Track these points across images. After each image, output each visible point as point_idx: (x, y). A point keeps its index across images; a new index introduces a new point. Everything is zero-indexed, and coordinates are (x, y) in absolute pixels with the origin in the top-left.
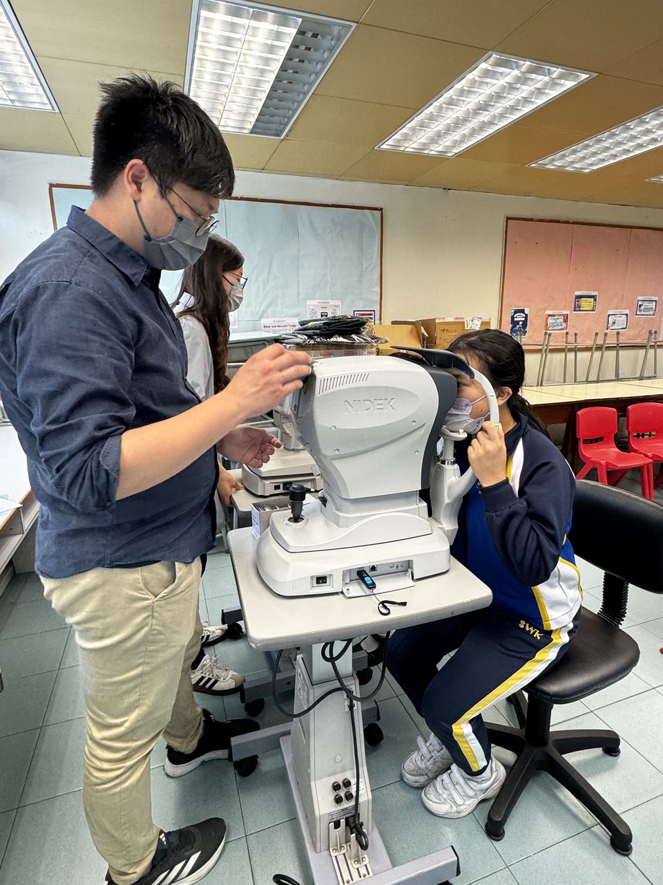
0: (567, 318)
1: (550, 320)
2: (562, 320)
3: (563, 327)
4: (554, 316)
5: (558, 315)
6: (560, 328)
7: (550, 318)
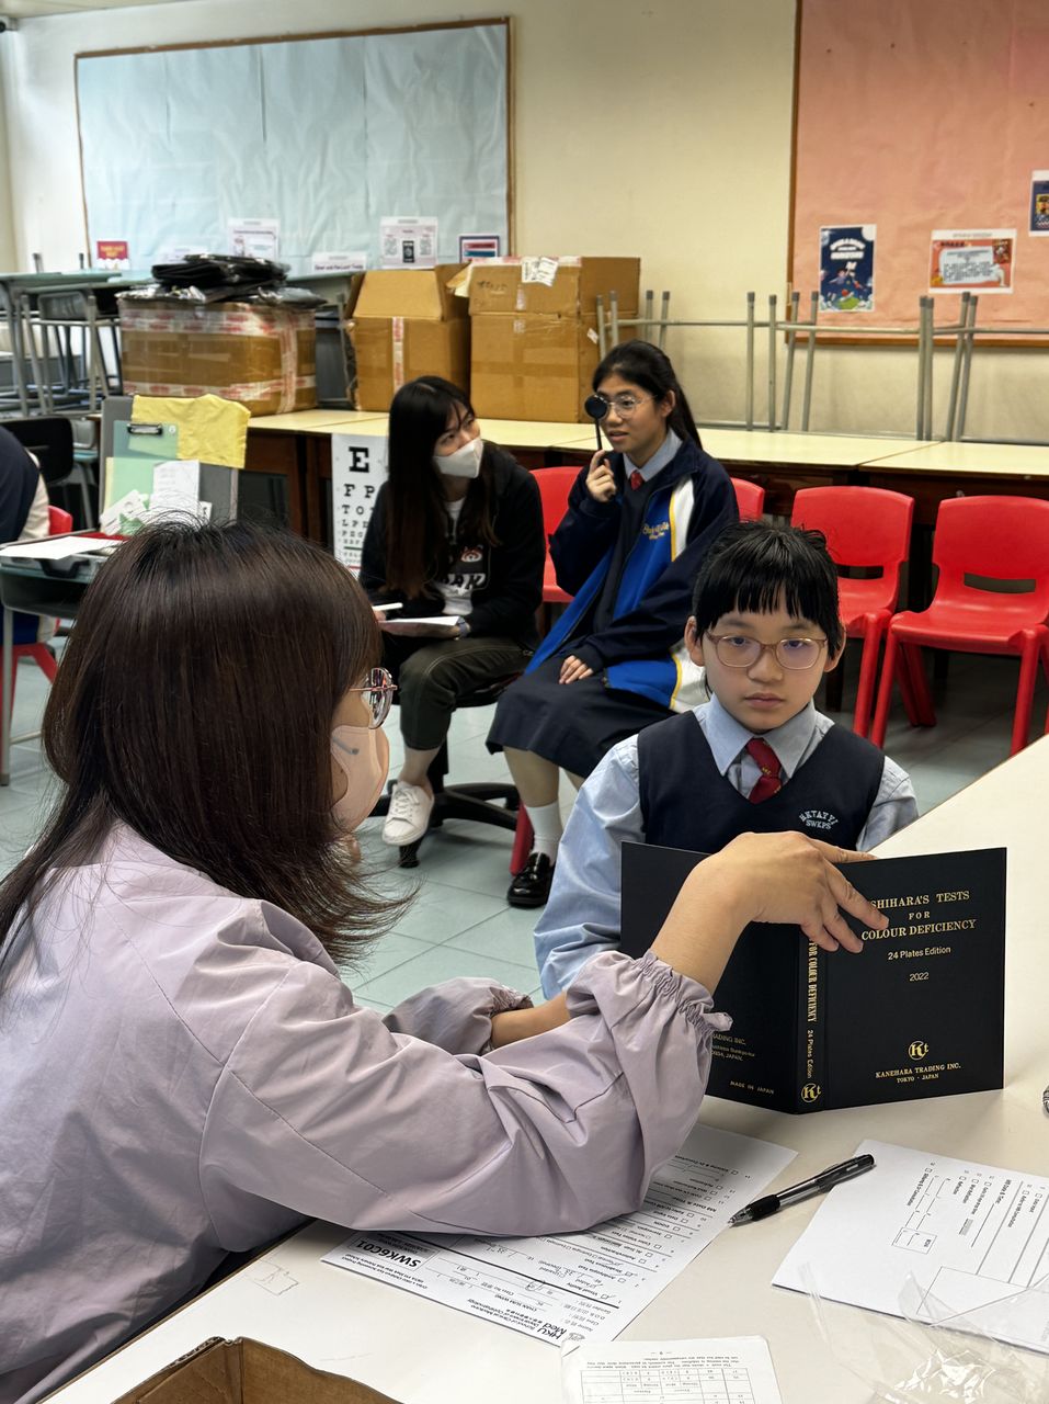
0: (1008, 250)
1: (948, 258)
2: (989, 257)
3: (993, 277)
4: (962, 244)
5: (975, 243)
6: (981, 279)
7: (946, 251)
